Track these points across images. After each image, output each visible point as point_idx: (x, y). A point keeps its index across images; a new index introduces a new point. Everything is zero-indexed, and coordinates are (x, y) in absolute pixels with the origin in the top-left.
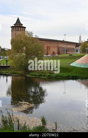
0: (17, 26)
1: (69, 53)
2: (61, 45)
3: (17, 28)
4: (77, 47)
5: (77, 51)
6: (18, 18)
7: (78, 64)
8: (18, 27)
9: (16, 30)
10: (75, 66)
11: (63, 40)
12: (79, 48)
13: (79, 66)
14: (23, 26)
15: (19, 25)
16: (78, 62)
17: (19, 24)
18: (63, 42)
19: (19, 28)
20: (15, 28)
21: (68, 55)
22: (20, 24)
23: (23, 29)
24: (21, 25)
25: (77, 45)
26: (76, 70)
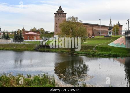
0: (59, 13)
1: (103, 35)
2: (95, 28)
3: (59, 14)
4: (110, 30)
5: (110, 33)
6: (60, 6)
7: (115, 44)
9: (58, 16)
10: (113, 46)
11: (97, 24)
12: (111, 31)
13: (117, 46)
14: (64, 12)
15: (61, 12)
16: (115, 43)
18: (97, 26)
19: (61, 15)
20: (57, 14)
21: (103, 37)
23: (64, 15)
24: (62, 12)
25: (110, 28)
26: (115, 50)
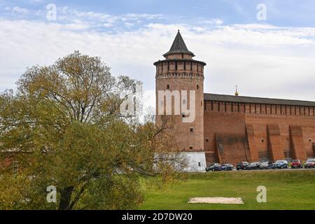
0: (173, 61)
3: (172, 67)
6: (179, 33)
8: (176, 62)
9: (168, 74)
14: (194, 58)
15: (180, 57)
17: (179, 51)
19: (180, 67)
20: (165, 67)
22: (182, 54)
23: (195, 67)
24: (186, 57)
